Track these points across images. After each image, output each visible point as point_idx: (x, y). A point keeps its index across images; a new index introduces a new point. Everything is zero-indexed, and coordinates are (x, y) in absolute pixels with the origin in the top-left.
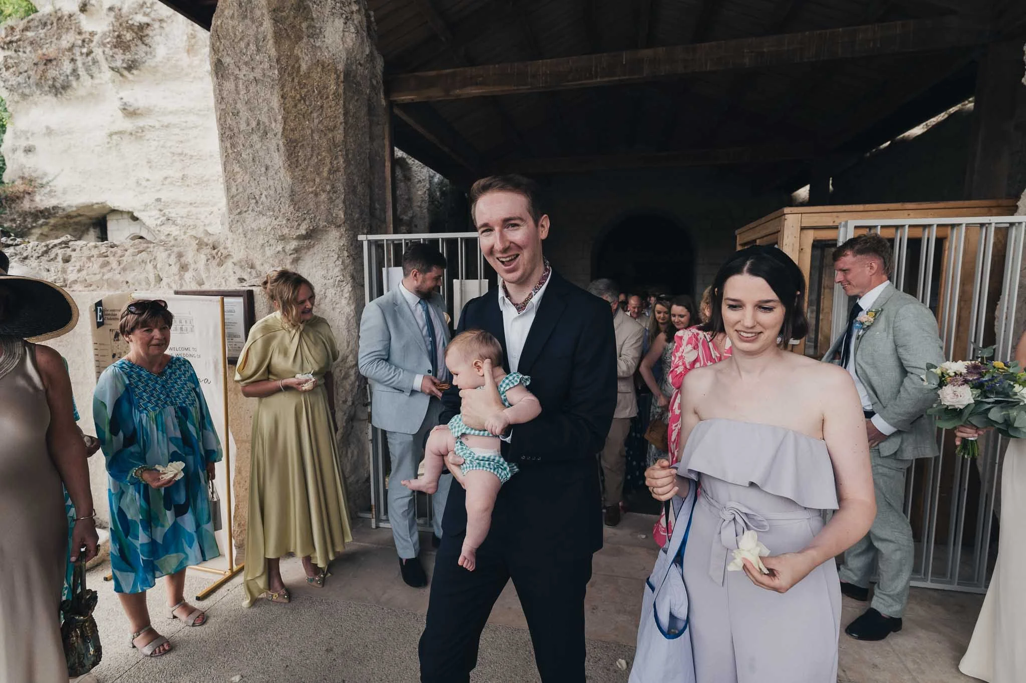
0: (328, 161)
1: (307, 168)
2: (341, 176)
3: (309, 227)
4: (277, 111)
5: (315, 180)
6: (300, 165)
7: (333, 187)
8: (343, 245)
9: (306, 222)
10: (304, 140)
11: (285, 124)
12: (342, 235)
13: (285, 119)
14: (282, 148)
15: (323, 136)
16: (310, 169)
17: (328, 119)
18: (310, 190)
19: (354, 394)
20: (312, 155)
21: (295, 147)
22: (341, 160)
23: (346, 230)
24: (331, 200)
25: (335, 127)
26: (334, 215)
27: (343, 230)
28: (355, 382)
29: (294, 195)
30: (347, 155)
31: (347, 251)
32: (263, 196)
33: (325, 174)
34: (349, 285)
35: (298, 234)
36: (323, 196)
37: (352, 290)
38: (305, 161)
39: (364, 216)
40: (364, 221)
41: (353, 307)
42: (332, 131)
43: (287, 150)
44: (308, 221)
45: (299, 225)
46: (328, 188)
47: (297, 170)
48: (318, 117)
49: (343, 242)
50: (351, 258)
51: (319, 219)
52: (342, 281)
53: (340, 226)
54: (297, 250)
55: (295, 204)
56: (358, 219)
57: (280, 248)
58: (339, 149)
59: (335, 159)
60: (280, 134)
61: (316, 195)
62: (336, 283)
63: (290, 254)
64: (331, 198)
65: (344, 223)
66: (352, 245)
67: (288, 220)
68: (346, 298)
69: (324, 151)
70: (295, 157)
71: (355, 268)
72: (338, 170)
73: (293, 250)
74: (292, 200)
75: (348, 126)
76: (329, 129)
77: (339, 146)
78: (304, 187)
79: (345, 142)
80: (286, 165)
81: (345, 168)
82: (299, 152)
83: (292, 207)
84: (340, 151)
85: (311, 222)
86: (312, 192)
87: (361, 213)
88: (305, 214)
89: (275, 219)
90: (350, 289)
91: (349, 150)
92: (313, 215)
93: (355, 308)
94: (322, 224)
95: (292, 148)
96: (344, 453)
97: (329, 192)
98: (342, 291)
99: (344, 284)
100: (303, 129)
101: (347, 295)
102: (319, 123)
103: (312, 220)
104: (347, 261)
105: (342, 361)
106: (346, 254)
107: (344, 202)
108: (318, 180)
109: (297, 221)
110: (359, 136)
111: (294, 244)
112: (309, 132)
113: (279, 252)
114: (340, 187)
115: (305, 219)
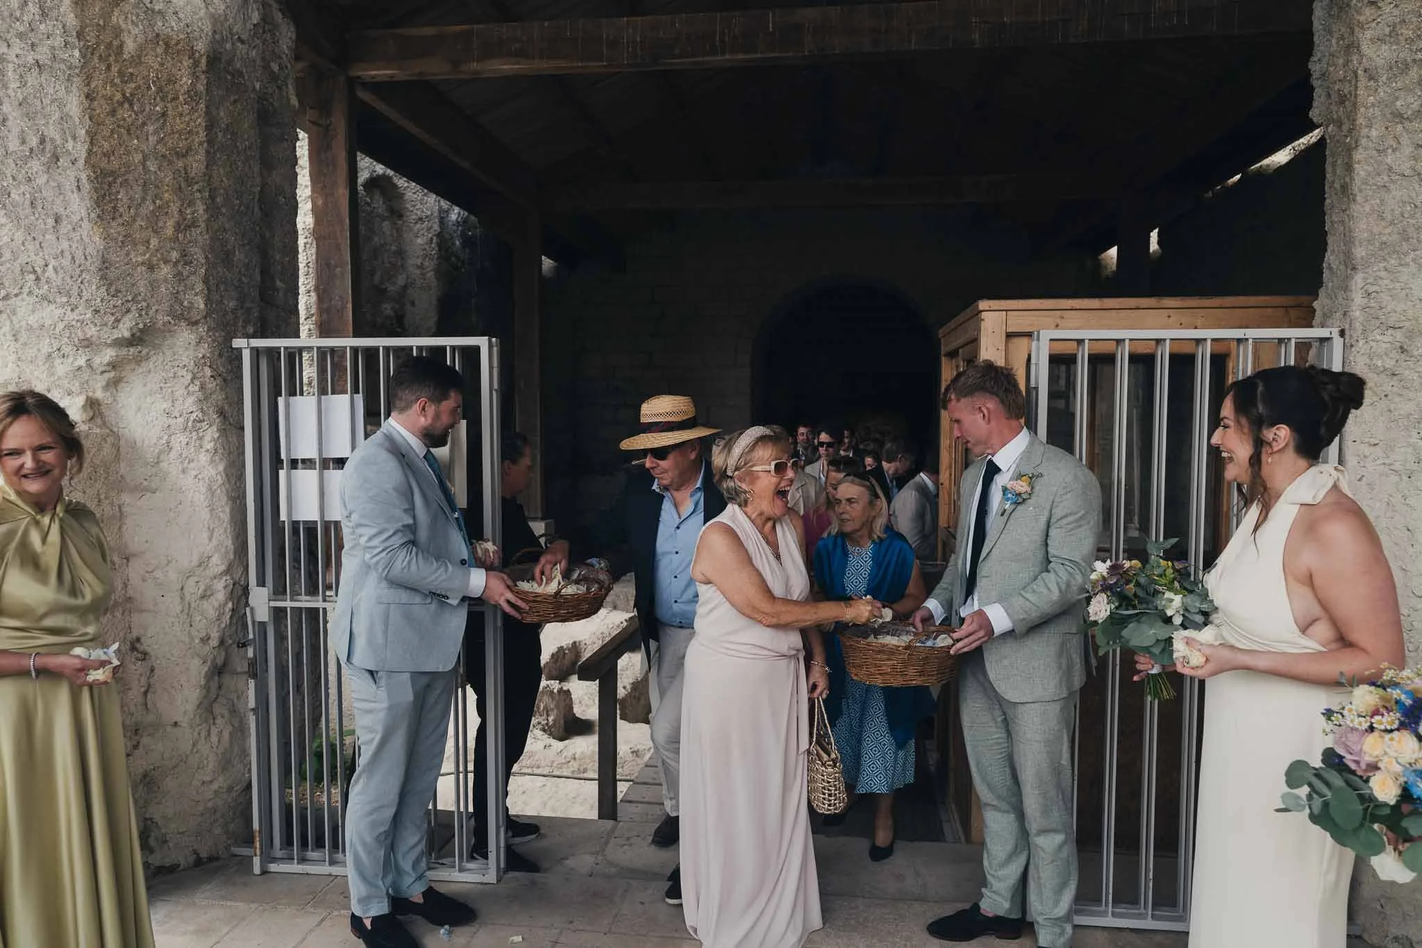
0: (174, 208)
1: (134, 220)
2: (200, 236)
3: (137, 324)
4: (77, 121)
5: (148, 242)
6: (121, 216)
7: (184, 254)
8: (203, 357)
9: (130, 316)
10: (128, 172)
11: (92, 143)
12: (201, 338)
13: (92, 137)
14: (86, 186)
15: (165, 164)
16: (140, 222)
17: (177, 136)
18: (140, 259)
19: (223, 625)
20: (144, 199)
21: (110, 185)
22: (200, 208)
23: (209, 330)
24: (179, 277)
25: (189, 149)
26: (186, 303)
27: (202, 329)
28: (226, 603)
29: (106, 268)
30: (212, 198)
31: (210, 366)
32: (50, 267)
33: (169, 231)
34: (214, 428)
35: (116, 337)
36: (165, 271)
37: (218, 438)
38: (129, 208)
39: (248, 305)
40: (249, 310)
41: (221, 468)
42: (183, 156)
43: (96, 190)
44: (134, 314)
45: (118, 321)
46: (175, 255)
47: (114, 224)
48: (156, 132)
49: (204, 349)
50: (219, 380)
51: (157, 311)
52: (200, 421)
53: (196, 323)
54: (113, 366)
55: (110, 284)
56: (234, 311)
57: (81, 361)
58: (196, 187)
59: (189, 205)
60: (81, 162)
61: (151, 268)
62: (190, 424)
63: (102, 373)
64: (180, 274)
65: (205, 317)
66: (220, 355)
67: (97, 311)
68: (208, 450)
69: (168, 190)
70: (110, 202)
71: (227, 398)
72: (194, 224)
73: (108, 365)
74: (103, 277)
75: (216, 147)
76: (177, 154)
77: (197, 183)
78: (128, 254)
79: (208, 176)
80: (93, 215)
81: (208, 221)
82: (118, 192)
83: (103, 289)
84: (199, 191)
85: (140, 315)
86: (143, 264)
87: (242, 299)
88: (128, 301)
89: (72, 310)
90: (217, 435)
91: (215, 189)
92: (144, 304)
93: (225, 469)
94: (162, 318)
95: (106, 187)
96: (203, 734)
97: (176, 264)
98: (201, 439)
99: (205, 425)
100: (128, 153)
101: (210, 446)
102: (158, 142)
103: (143, 313)
104: (211, 385)
105: (200, 565)
106: (208, 372)
107: (206, 281)
108: (154, 242)
109: (112, 314)
110: (239, 163)
111: (109, 354)
112: (138, 157)
113: (80, 368)
114: (197, 253)
115: (128, 311)
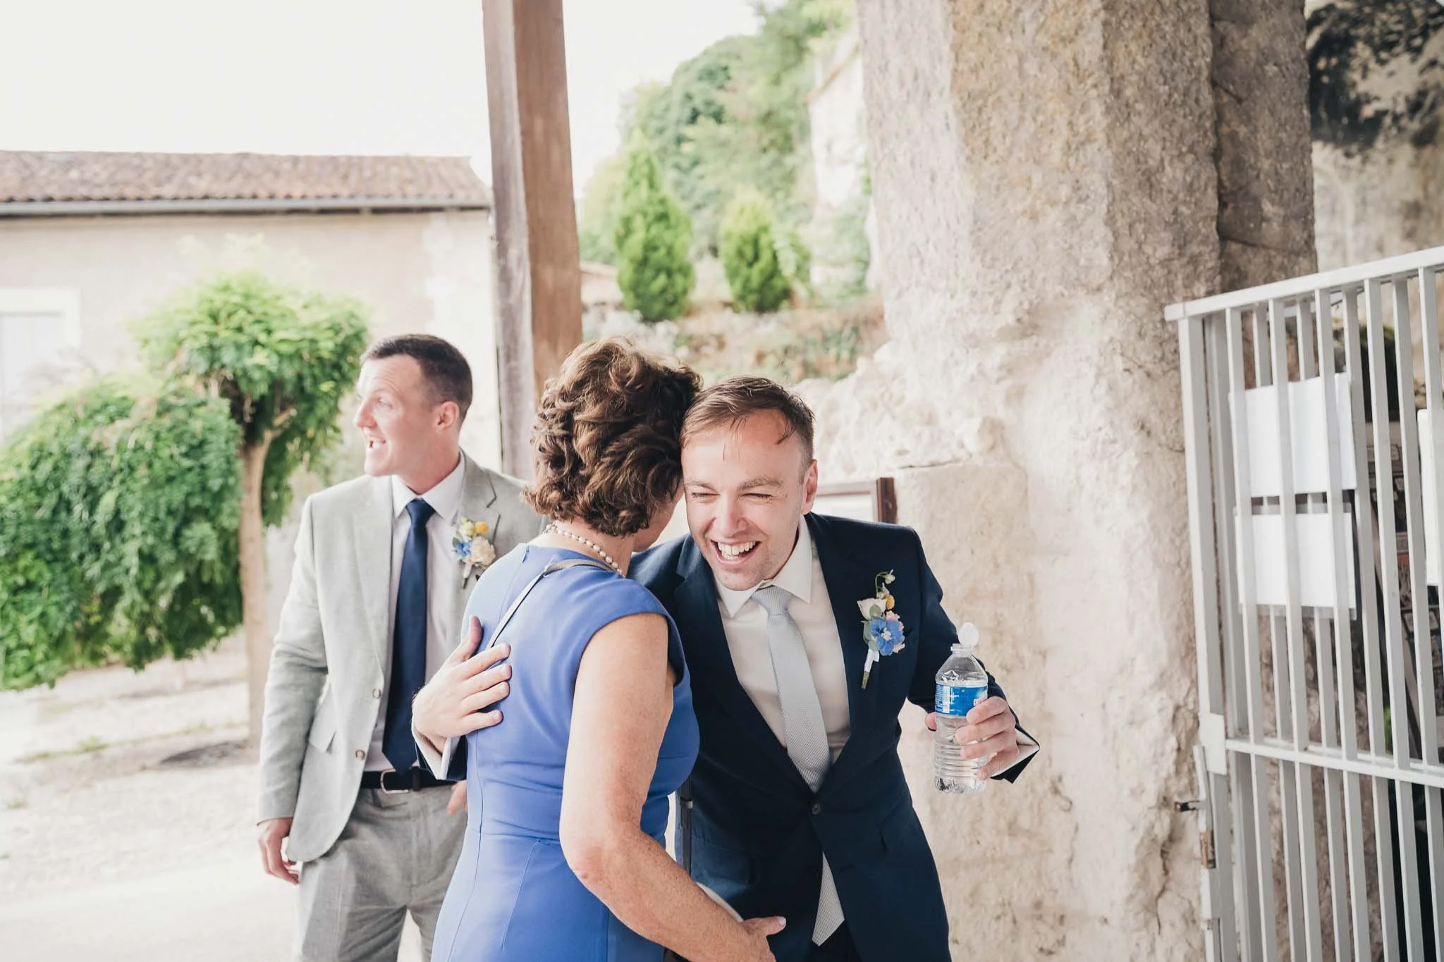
0: (1062, 121)
1: (1010, 152)
2: (1099, 156)
3: (1021, 304)
4: (941, 34)
5: (1029, 179)
6: (995, 150)
7: (1077, 187)
8: (1111, 340)
9: (1011, 292)
10: (1000, 86)
11: (957, 60)
12: (1108, 312)
13: (957, 49)
14: (954, 121)
15: (1047, 59)
16: (1020, 154)
17: (1062, 13)
18: (1020, 208)
19: (1164, 774)
20: (1022, 119)
21: (980, 111)
22: (1097, 109)
23: (1118, 297)
24: (1073, 223)
25: (1080, 27)
26: (1082, 261)
27: (1108, 297)
28: (1165, 738)
29: (980, 229)
30: (1117, 93)
31: (1122, 354)
32: (931, 243)
33: (1056, 157)
34: (1131, 452)
35: (999, 326)
36: (1053, 218)
37: (1138, 466)
38: (1004, 136)
39: (1194, 248)
40: (1194, 260)
41: (1144, 515)
42: (1072, 41)
43: (964, 123)
44: (1016, 288)
45: (998, 302)
46: (1065, 191)
47: (986, 164)
48: (1034, 17)
49: (1114, 329)
50: (1139, 374)
51: (1044, 280)
52: (1114, 442)
53: (1099, 289)
54: (1009, 369)
55: (985, 251)
56: (1166, 262)
57: (972, 369)
58: (1090, 81)
59: (1082, 111)
60: (947, 89)
61: (1034, 217)
62: (1099, 447)
63: (999, 381)
64: (1073, 218)
65: (1111, 278)
66: (1141, 335)
67: (974, 293)
68: (1123, 488)
69: (1051, 99)
70: (981, 135)
71: (1154, 403)
72: (1089, 139)
73: (1001, 368)
74: (977, 243)
75: (1121, 13)
76: (1063, 40)
77: (1090, 75)
78: (1004, 205)
79: (1109, 61)
80: (962, 159)
81: (1111, 129)
82: (990, 119)
83: (978, 259)
84: (1095, 86)
85: (1024, 290)
86: (1024, 212)
87: (1181, 243)
88: (1007, 271)
89: (952, 296)
90: (1135, 462)
91: (1122, 77)
92: (1027, 272)
93: (1151, 517)
94: (1053, 289)
95: (975, 115)
96: (1145, 945)
97: (1067, 203)
98: (1114, 469)
99: (1118, 447)
100: (999, 59)
101: (1125, 480)
102: (1038, 31)
103: (1027, 285)
104: (1125, 383)
105: (1121, 671)
106: (1119, 363)
107: (1110, 220)
108: (1037, 179)
109: (991, 294)
110: (1167, 28)
111: (999, 353)
112: (1013, 60)
113: (973, 379)
114: (1096, 183)
115: (1009, 286)
